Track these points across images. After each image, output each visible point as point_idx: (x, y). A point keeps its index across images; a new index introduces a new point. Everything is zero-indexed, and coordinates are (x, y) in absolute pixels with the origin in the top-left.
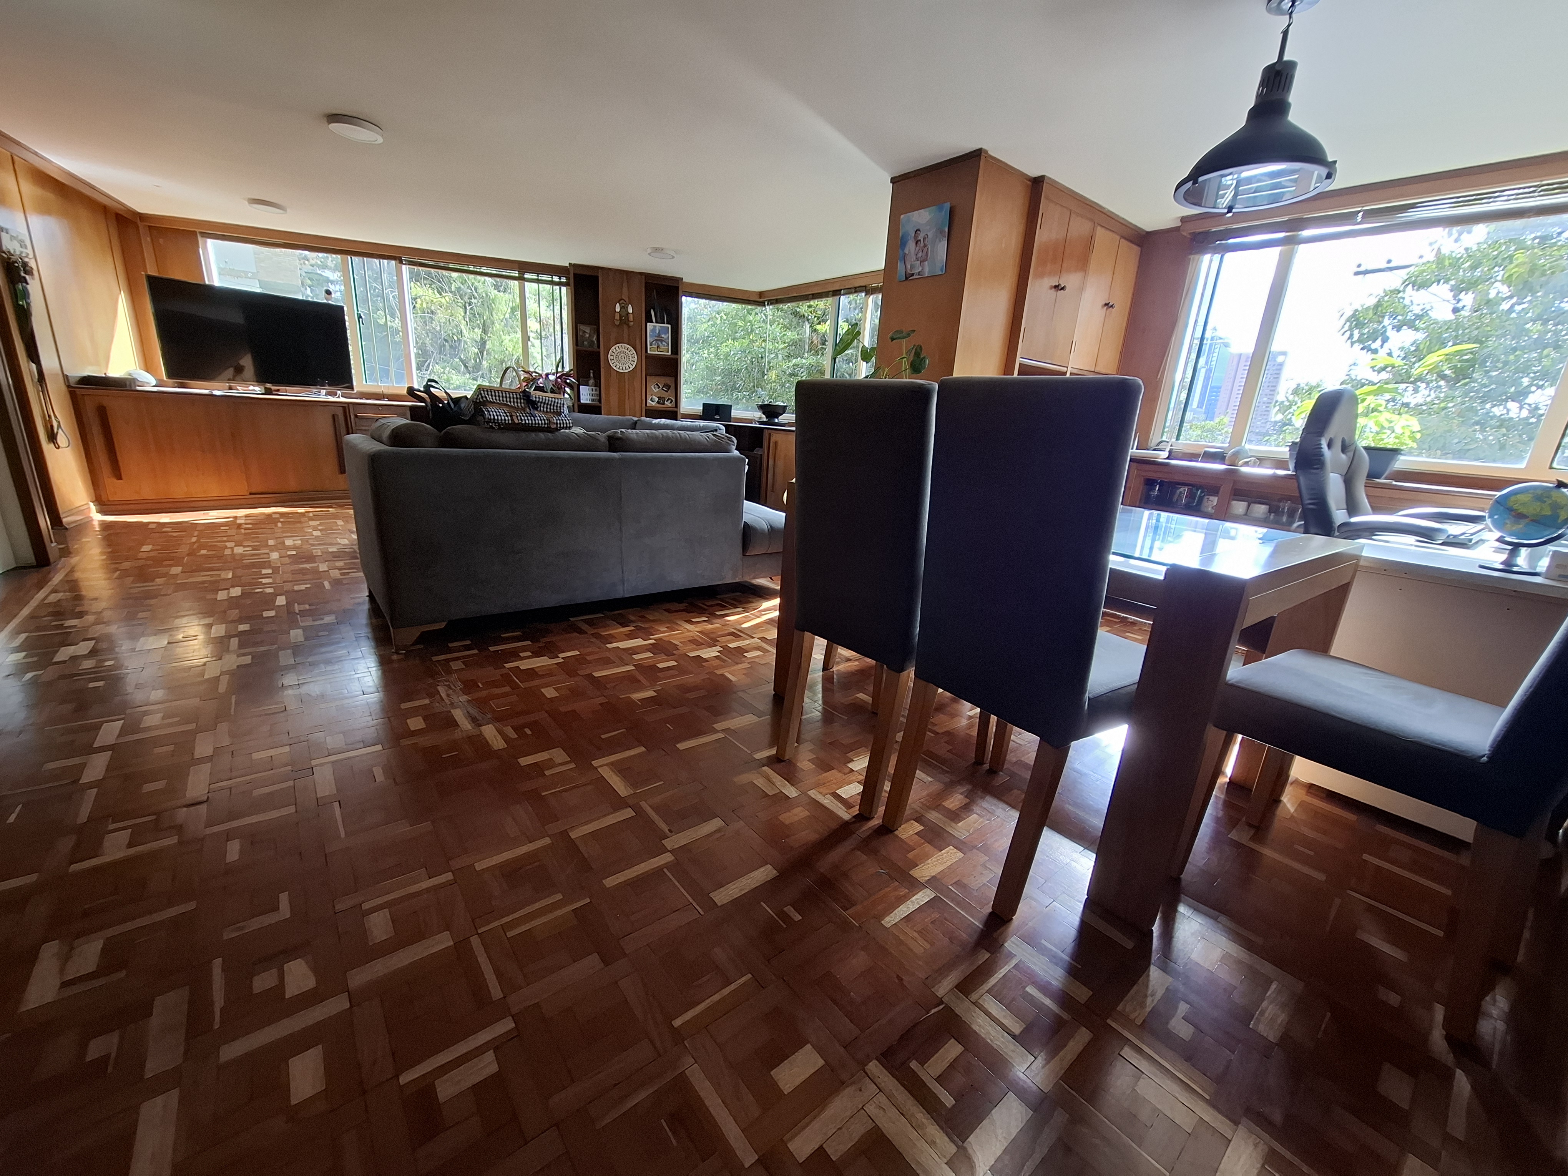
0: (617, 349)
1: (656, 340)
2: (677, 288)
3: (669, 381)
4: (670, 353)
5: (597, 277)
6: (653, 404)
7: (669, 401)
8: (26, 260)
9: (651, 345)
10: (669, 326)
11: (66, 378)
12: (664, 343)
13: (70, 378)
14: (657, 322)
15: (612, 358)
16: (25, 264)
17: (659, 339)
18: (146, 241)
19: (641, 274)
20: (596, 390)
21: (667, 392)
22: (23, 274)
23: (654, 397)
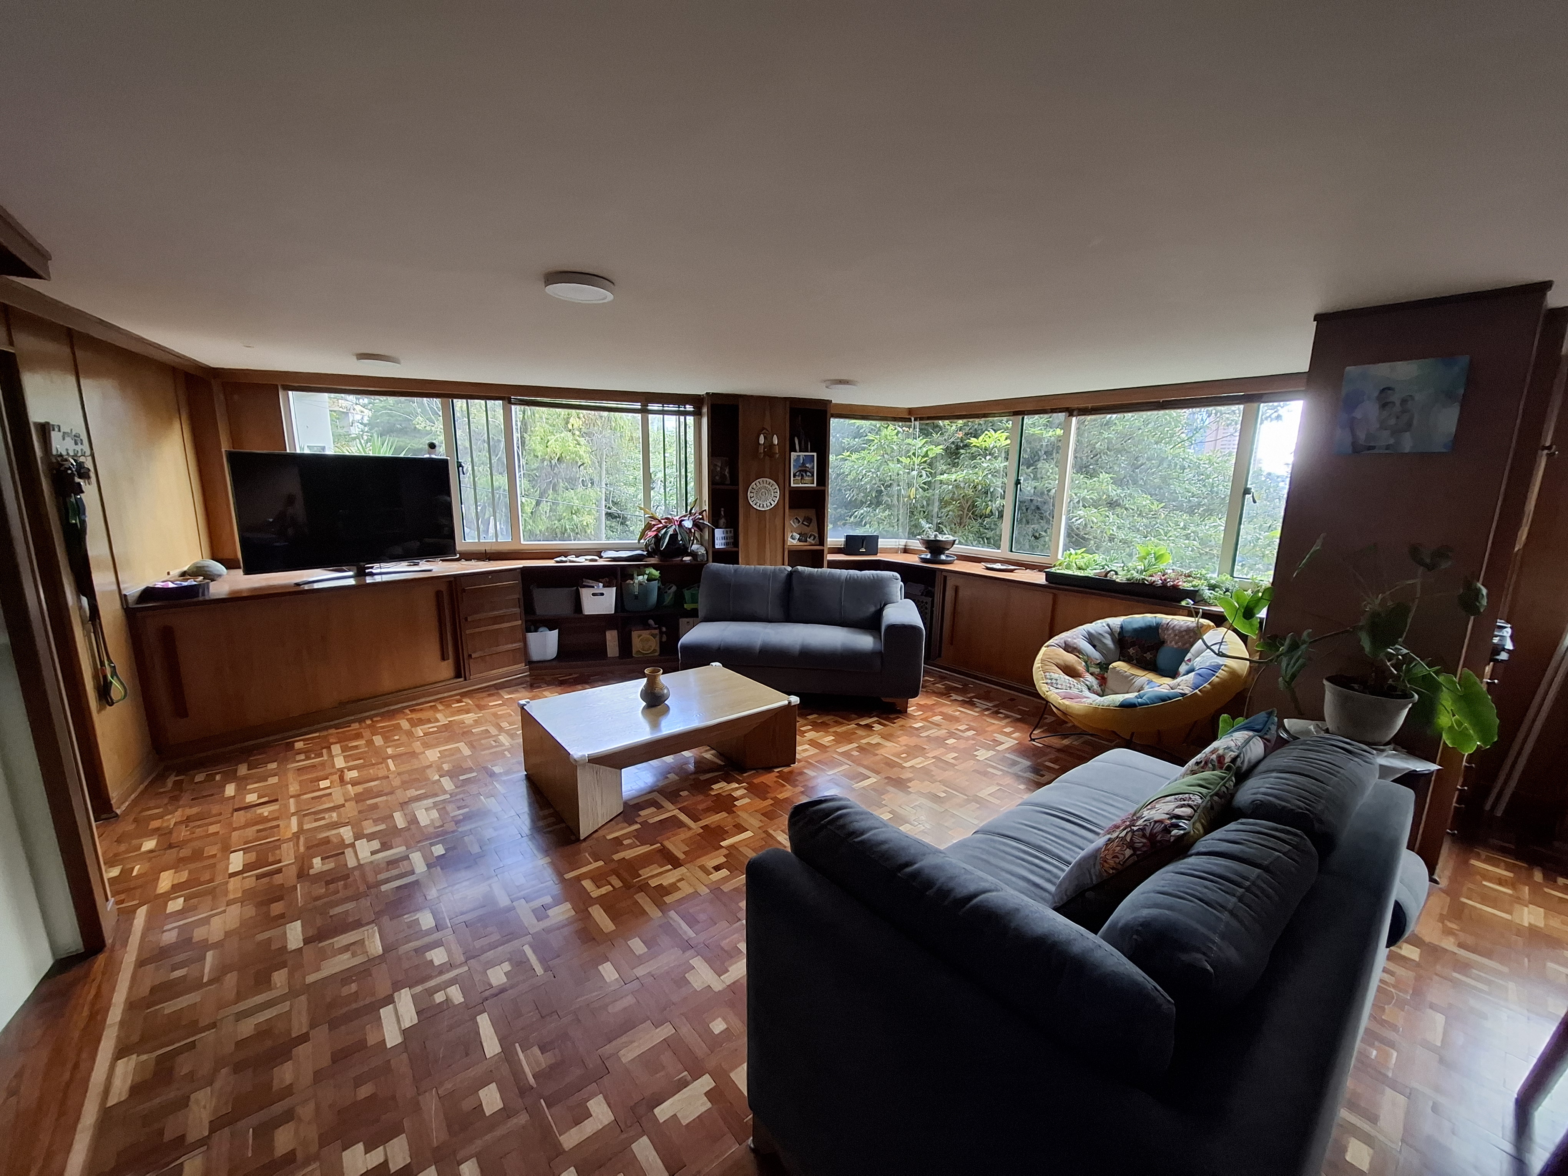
0: (758, 484)
1: (800, 471)
2: (825, 412)
3: (811, 513)
4: (815, 485)
5: (737, 407)
6: (795, 542)
7: (812, 538)
8: (82, 459)
9: (795, 476)
10: (815, 454)
11: (123, 598)
12: (808, 474)
13: (129, 598)
14: (800, 452)
15: (752, 495)
16: (80, 465)
17: (803, 471)
18: (219, 399)
19: (786, 399)
20: (731, 532)
21: (808, 526)
22: (77, 480)
23: (795, 534)
